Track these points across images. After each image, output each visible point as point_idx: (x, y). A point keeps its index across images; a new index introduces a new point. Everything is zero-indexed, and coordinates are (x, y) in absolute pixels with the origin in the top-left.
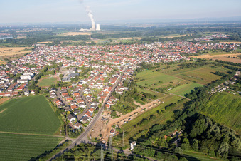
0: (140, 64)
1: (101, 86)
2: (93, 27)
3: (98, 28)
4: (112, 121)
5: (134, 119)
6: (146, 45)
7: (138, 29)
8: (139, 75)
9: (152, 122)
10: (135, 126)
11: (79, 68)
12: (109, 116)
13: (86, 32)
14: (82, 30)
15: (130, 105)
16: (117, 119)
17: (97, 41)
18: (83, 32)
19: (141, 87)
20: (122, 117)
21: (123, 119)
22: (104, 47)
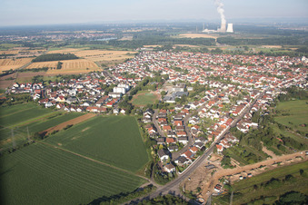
0: (287, 89)
1: (217, 116)
2: (223, 27)
3: (230, 29)
4: (222, 171)
5: (258, 176)
6: (304, 59)
7: (295, 32)
8: (281, 106)
9: (287, 187)
10: (255, 186)
11: (190, 85)
12: (217, 163)
13: (211, 33)
14: (206, 30)
15: (255, 152)
16: (229, 171)
17: (224, 48)
18: (207, 34)
19: (280, 126)
20: (239, 168)
21: (239, 172)
22: (234, 58)
